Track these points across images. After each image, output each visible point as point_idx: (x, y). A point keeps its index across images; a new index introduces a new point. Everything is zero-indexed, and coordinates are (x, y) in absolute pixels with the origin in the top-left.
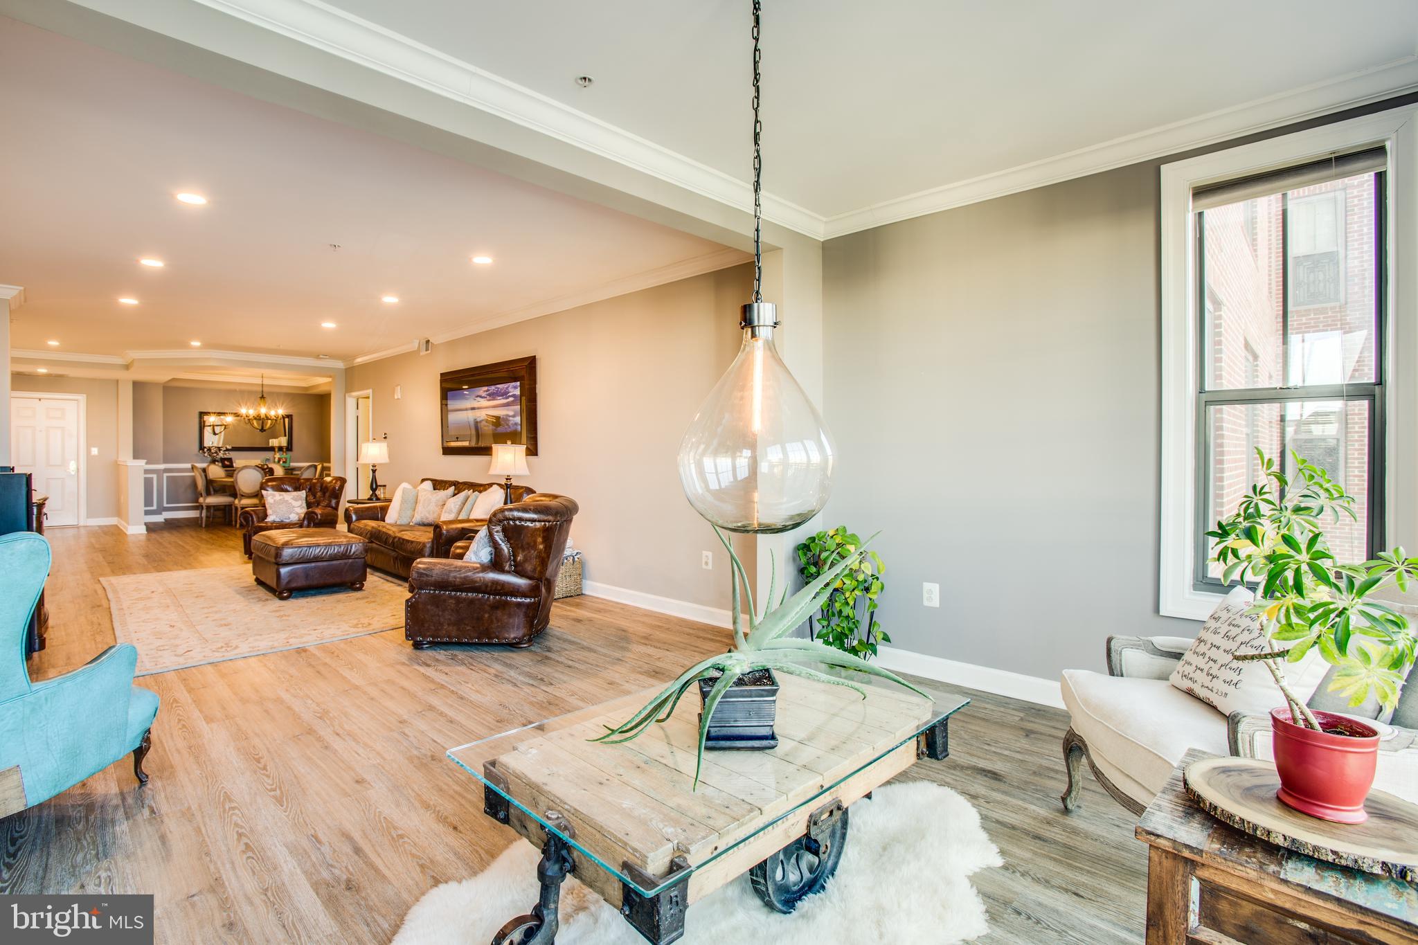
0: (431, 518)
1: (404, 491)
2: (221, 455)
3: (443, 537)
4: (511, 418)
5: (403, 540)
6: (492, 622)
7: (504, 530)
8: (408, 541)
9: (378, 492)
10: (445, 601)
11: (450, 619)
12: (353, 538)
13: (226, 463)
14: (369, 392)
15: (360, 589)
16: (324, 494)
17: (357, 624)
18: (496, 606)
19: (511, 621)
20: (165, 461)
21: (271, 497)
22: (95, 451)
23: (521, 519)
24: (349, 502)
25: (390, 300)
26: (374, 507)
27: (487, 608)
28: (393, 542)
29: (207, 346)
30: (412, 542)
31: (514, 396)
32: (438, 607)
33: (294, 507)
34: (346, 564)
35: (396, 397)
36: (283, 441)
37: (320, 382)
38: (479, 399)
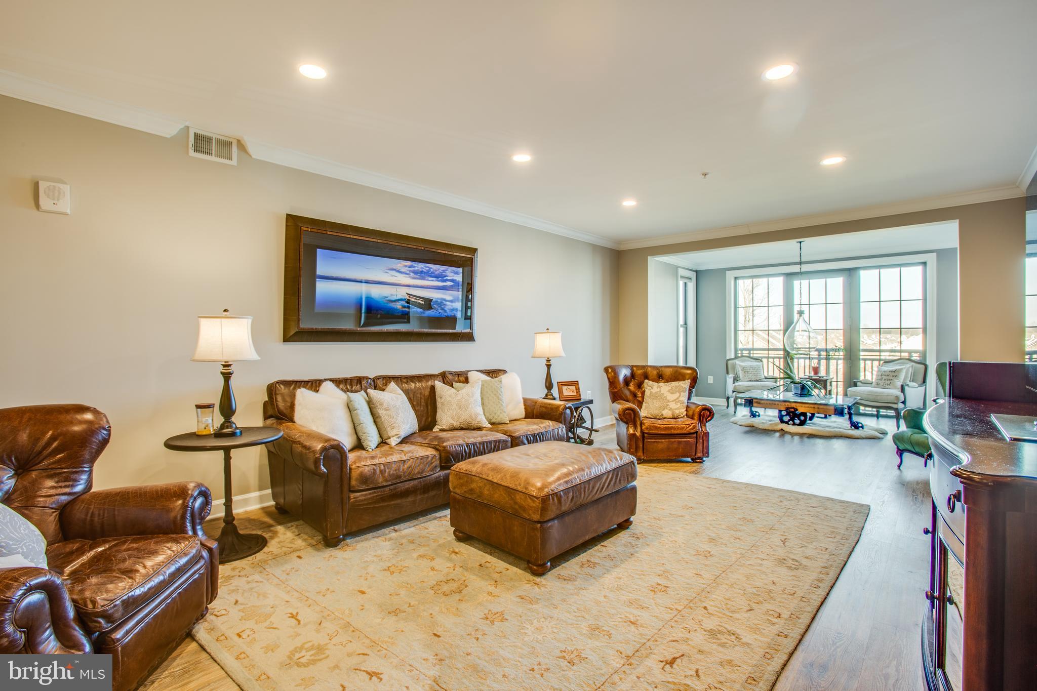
38: (394, 273)
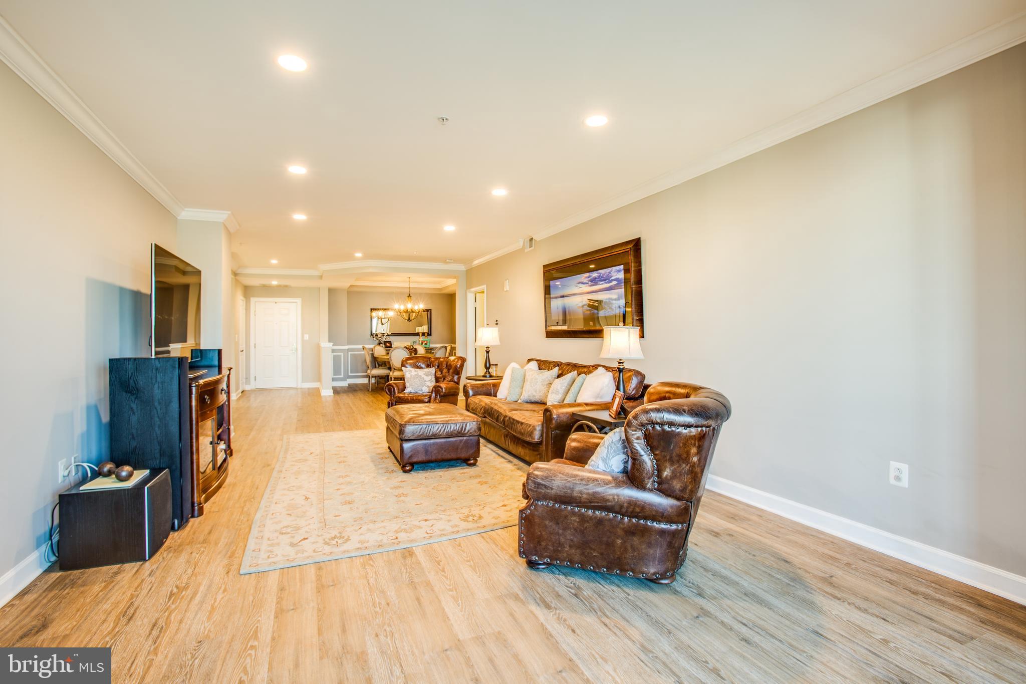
0: (537, 397)
1: (513, 370)
2: (384, 339)
3: (554, 422)
4: (614, 302)
5: (513, 420)
6: (626, 550)
7: (647, 437)
8: (518, 422)
9: (490, 370)
10: (566, 517)
11: (571, 540)
12: (468, 416)
13: (388, 344)
14: (484, 287)
15: (474, 465)
16: (449, 370)
17: (468, 516)
18: (631, 532)
19: (651, 552)
20: (349, 344)
21: (409, 373)
22: (307, 337)
23: (671, 424)
24: (467, 378)
25: (499, 192)
26: (488, 384)
27: (620, 532)
28: (504, 420)
29: (367, 257)
30: (522, 423)
31: (616, 280)
32: (558, 524)
33: (425, 381)
34: (461, 441)
35: (505, 290)
36: (425, 329)
37: (449, 283)
38: (580, 285)
